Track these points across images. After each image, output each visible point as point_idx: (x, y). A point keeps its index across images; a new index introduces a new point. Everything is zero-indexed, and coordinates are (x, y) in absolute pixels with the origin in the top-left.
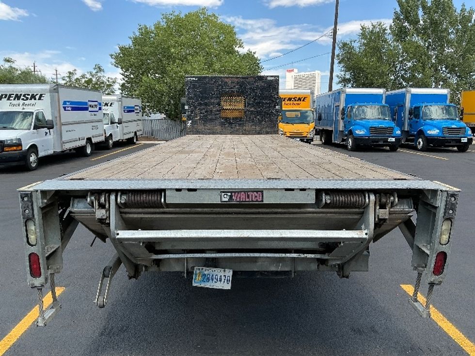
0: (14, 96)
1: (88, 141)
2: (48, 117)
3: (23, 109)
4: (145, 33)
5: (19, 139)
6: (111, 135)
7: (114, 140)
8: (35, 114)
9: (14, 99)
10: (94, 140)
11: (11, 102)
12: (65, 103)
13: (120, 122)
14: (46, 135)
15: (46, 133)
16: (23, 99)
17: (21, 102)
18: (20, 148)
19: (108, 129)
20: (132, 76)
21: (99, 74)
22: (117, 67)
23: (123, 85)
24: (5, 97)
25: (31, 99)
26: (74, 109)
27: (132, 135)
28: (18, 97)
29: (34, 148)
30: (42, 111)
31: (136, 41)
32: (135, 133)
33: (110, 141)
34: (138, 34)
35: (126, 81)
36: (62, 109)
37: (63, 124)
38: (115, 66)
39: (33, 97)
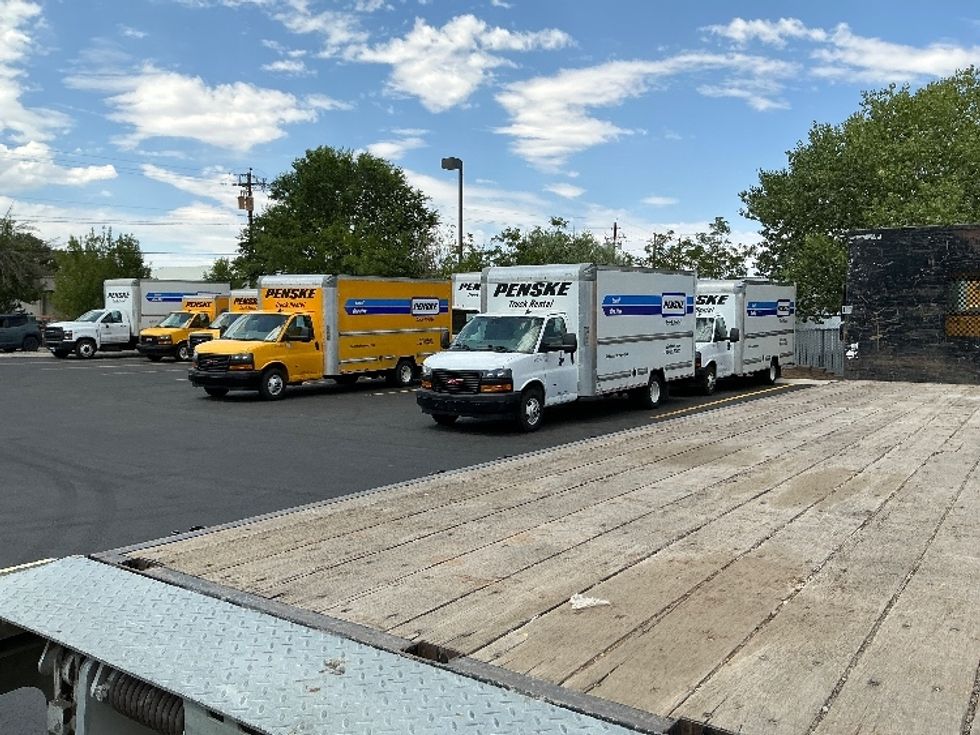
0: (518, 288)
1: (656, 376)
2: (573, 327)
3: (528, 312)
4: (823, 140)
5: (510, 371)
6: (713, 364)
7: (720, 374)
8: (545, 322)
9: (518, 295)
10: (668, 375)
11: (511, 298)
12: (608, 299)
13: (734, 338)
14: (560, 364)
15: (562, 360)
16: (532, 294)
17: (529, 298)
18: (508, 387)
19: (708, 351)
20: (785, 236)
21: (718, 237)
22: (753, 218)
23: (764, 257)
24: (503, 291)
25: (546, 294)
26: (627, 311)
27: (765, 365)
28: (524, 290)
29: (536, 389)
30: (562, 315)
31: (798, 159)
32: (775, 359)
33: (710, 378)
34: (807, 143)
35: (771, 247)
36: (600, 311)
37: (600, 343)
38: (747, 216)
39: (550, 289)
